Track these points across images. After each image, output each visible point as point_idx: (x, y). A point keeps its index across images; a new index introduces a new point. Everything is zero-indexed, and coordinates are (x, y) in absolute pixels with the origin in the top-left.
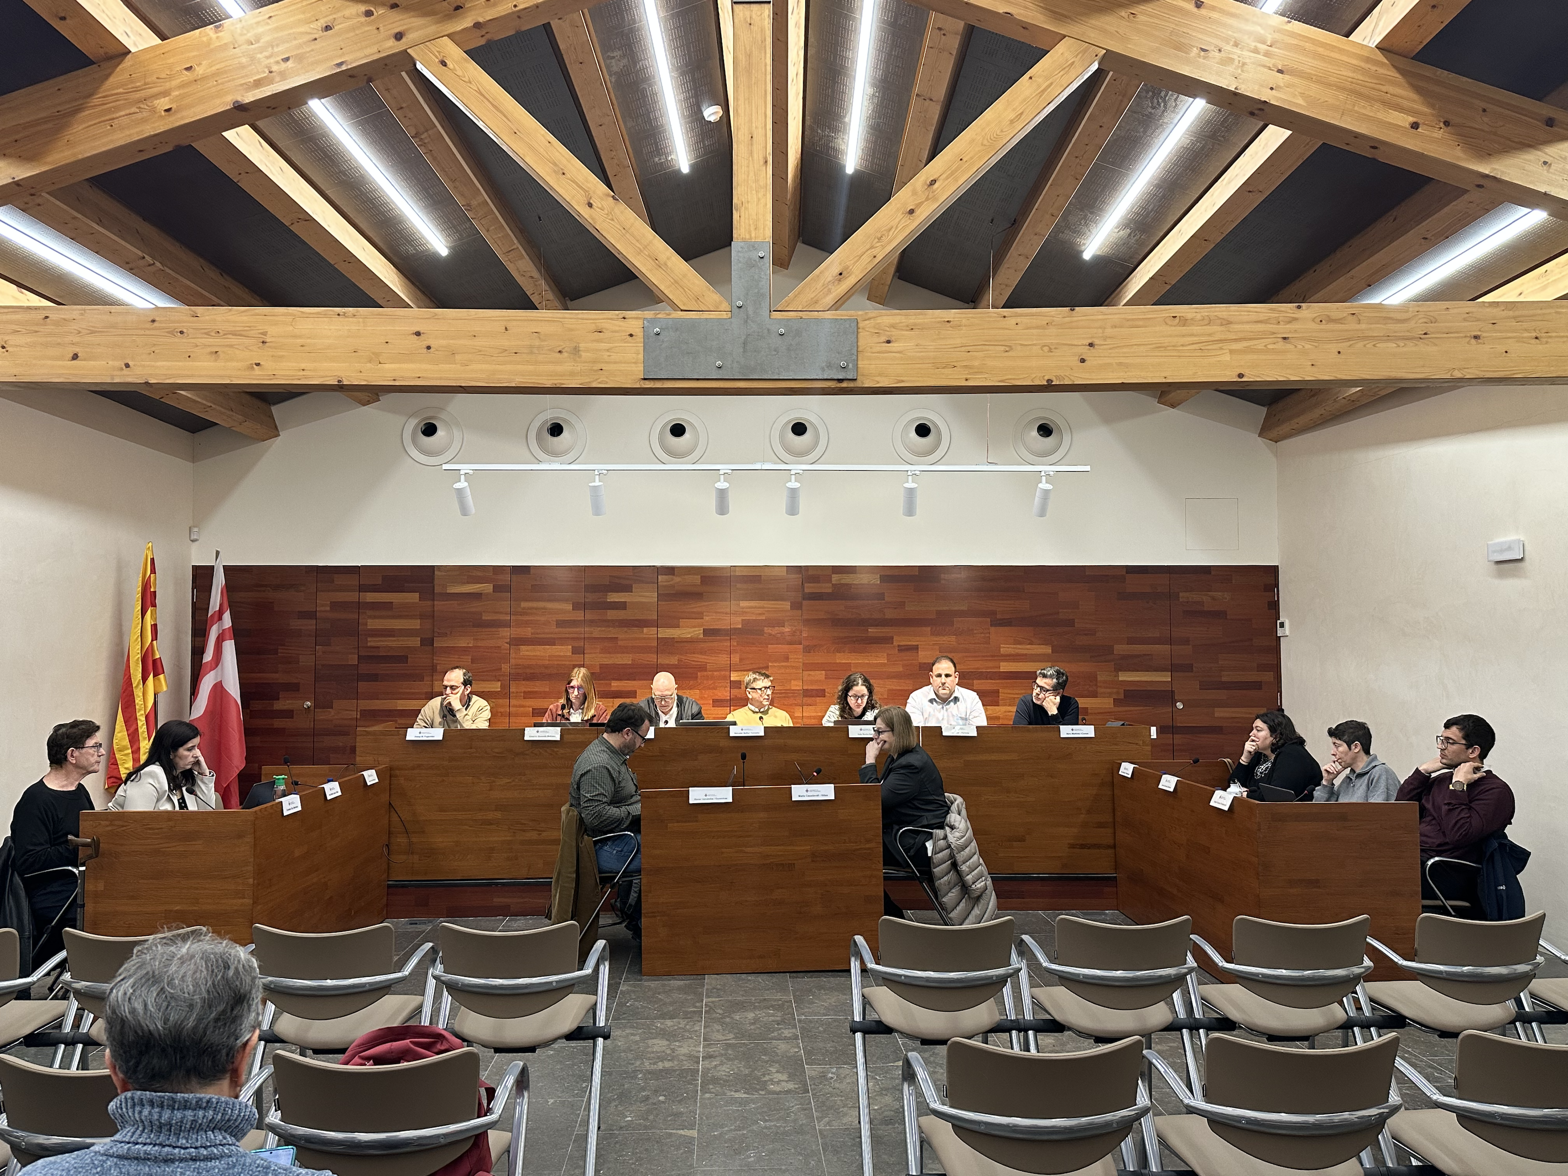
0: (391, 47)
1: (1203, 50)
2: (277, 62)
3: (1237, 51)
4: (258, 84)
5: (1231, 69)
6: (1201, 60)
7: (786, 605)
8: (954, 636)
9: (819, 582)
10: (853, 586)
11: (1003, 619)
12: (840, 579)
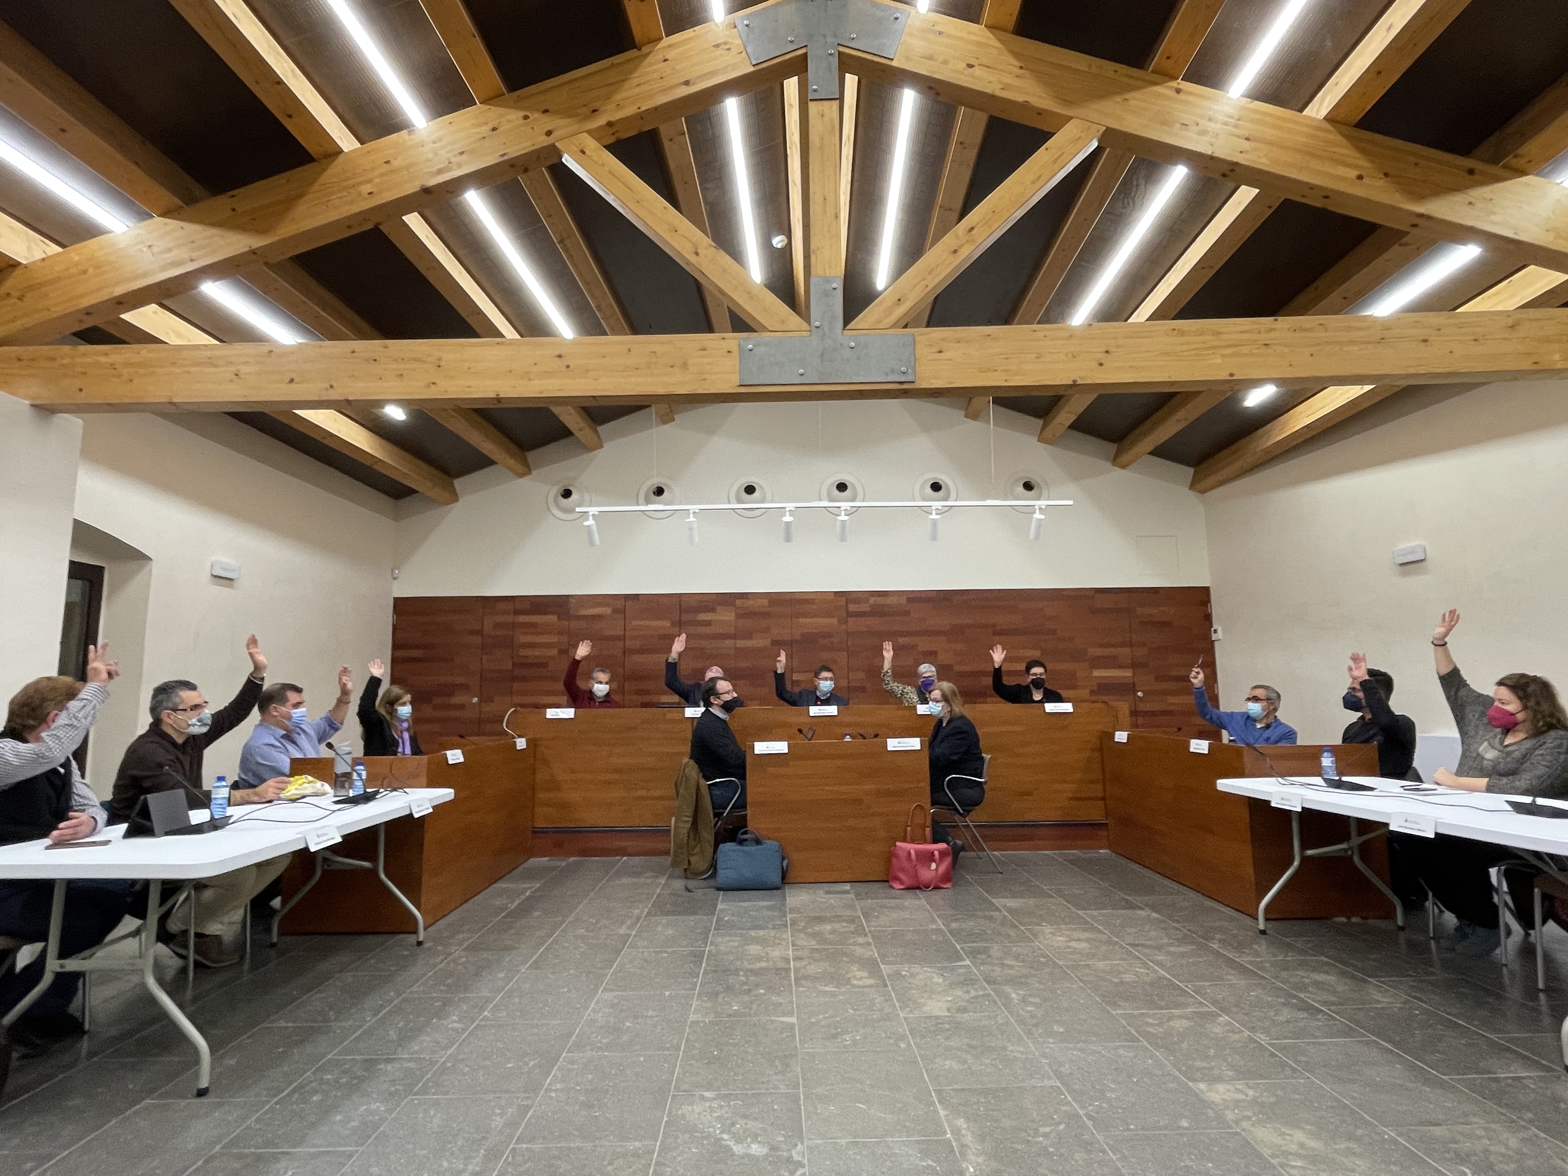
0: (543, 141)
1: (1183, 124)
2: (455, 156)
3: (1212, 124)
4: (440, 172)
5: (1206, 138)
6: (1184, 133)
7: (834, 621)
8: (965, 643)
9: (860, 604)
10: (886, 606)
11: (1002, 630)
12: (876, 601)
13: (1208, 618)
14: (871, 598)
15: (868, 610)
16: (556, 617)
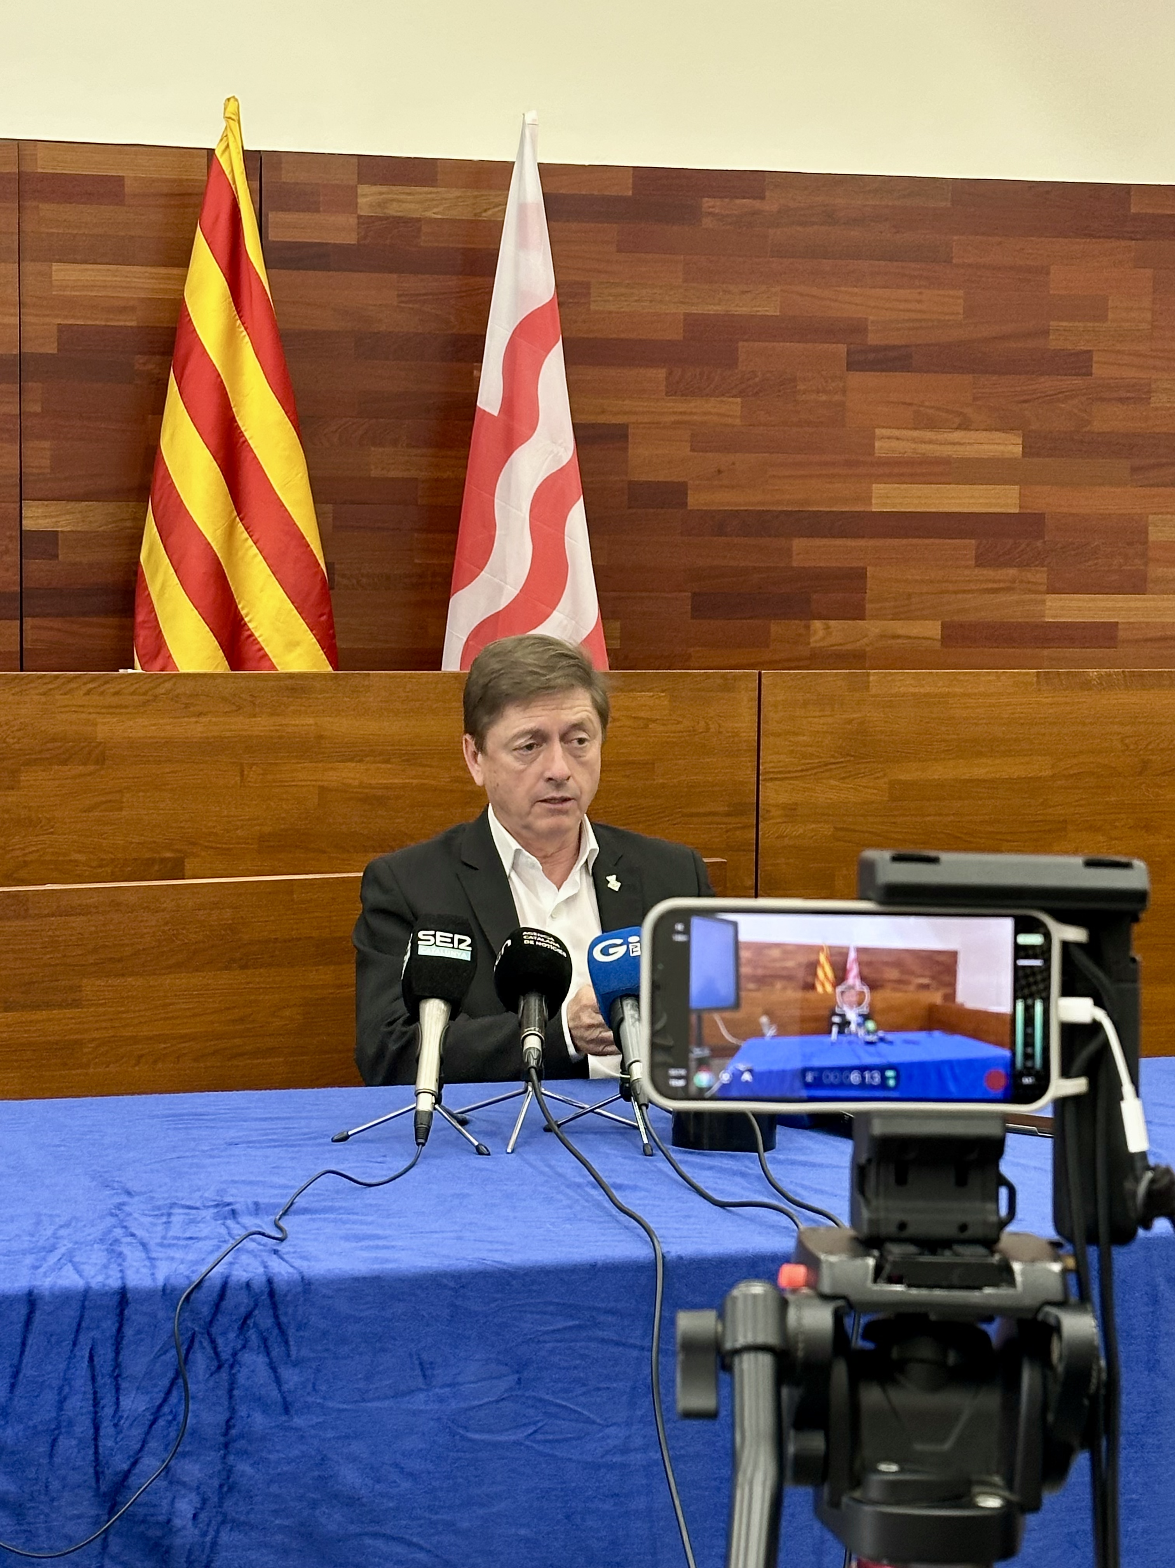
8: (739, 400)
9: (317, 211)
10: (425, 229)
11: (887, 348)
12: (386, 201)
14: (363, 189)
15: (351, 239)
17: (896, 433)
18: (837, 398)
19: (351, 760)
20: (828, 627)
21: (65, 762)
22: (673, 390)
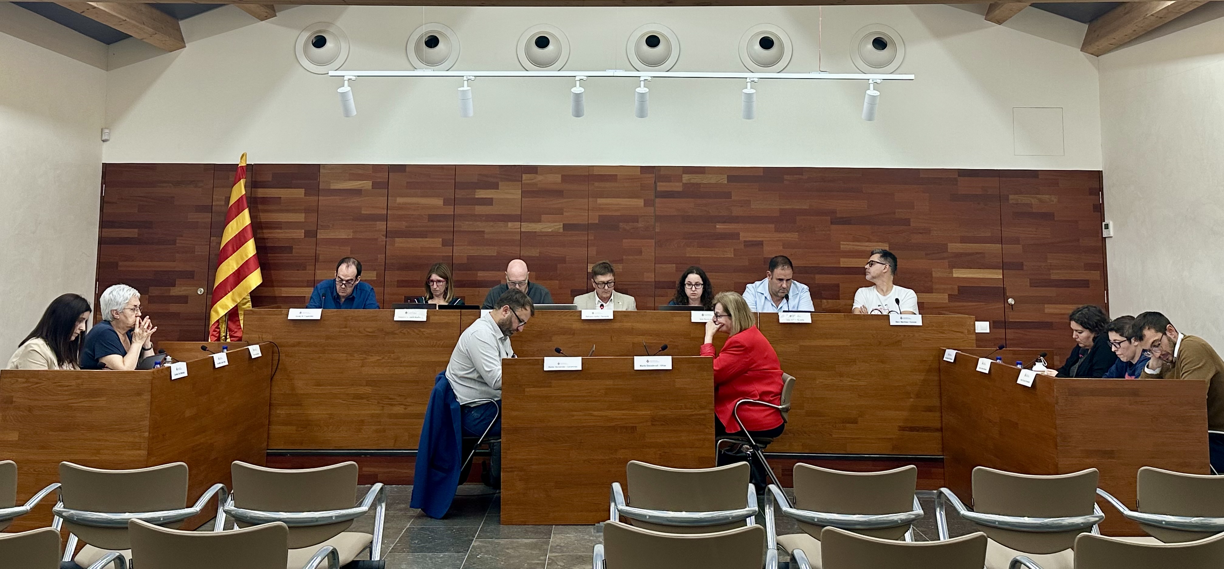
7: (640, 202)
8: (797, 233)
9: (671, 182)
10: (702, 186)
11: (842, 218)
12: (690, 179)
13: (1099, 209)
14: (684, 176)
15: (680, 189)
16: (302, 191)
17: (848, 243)
18: (828, 232)
19: (641, 335)
20: (827, 302)
21: (564, 335)
22: (777, 230)
